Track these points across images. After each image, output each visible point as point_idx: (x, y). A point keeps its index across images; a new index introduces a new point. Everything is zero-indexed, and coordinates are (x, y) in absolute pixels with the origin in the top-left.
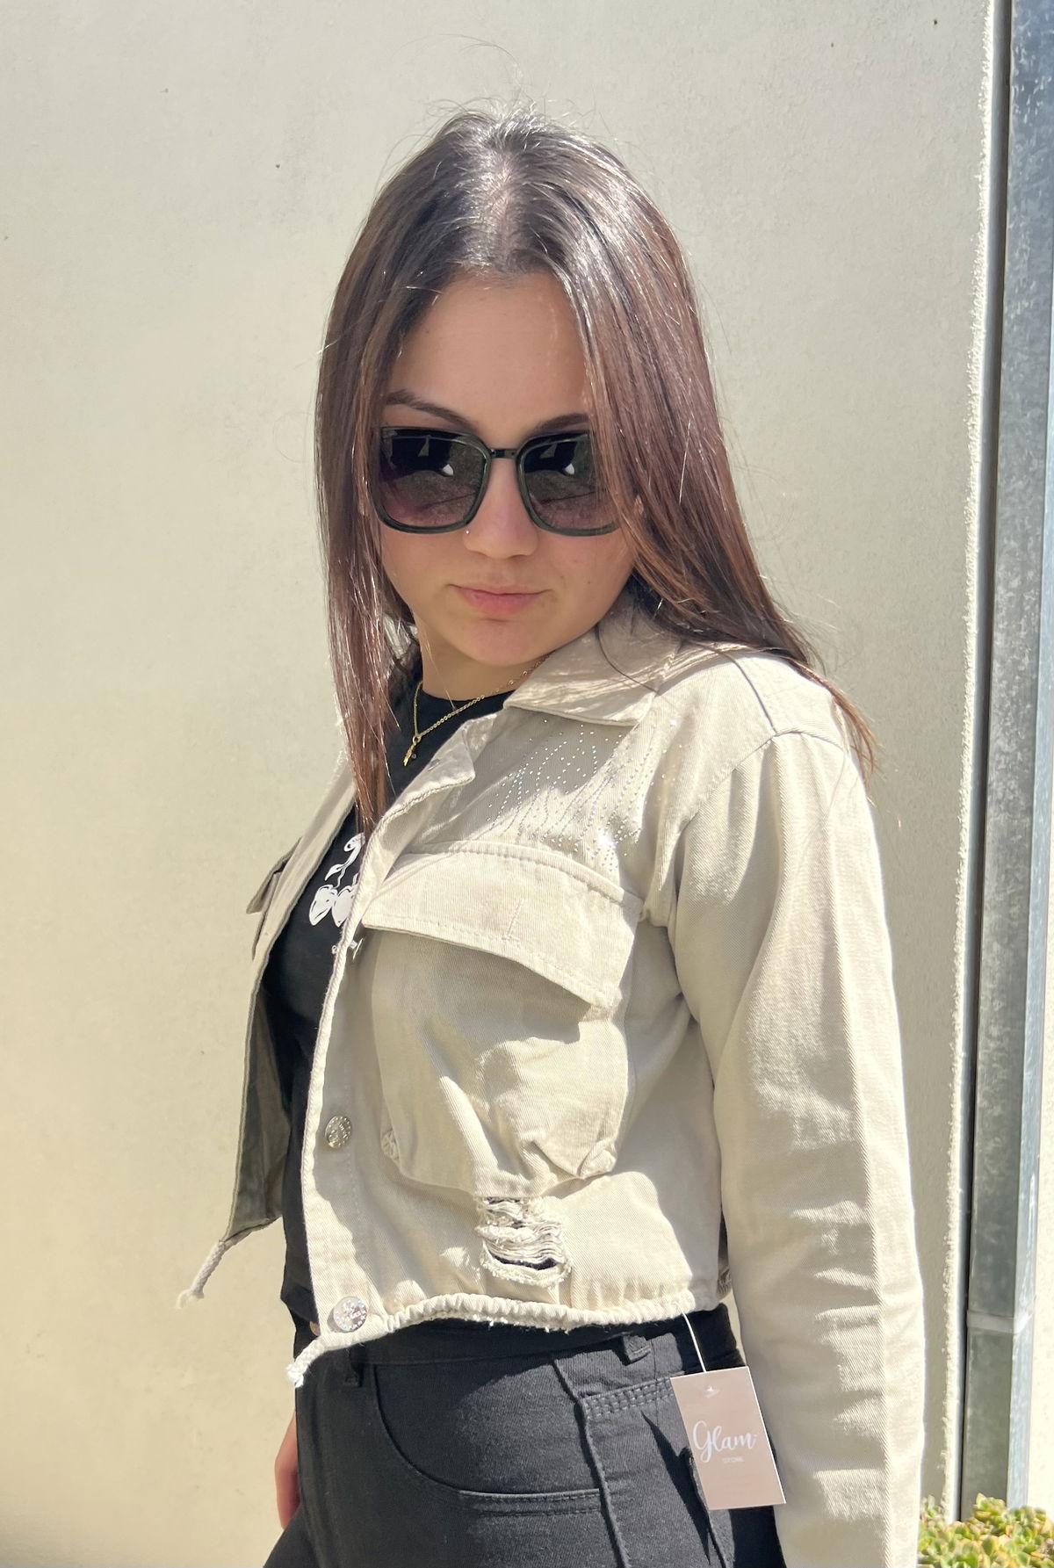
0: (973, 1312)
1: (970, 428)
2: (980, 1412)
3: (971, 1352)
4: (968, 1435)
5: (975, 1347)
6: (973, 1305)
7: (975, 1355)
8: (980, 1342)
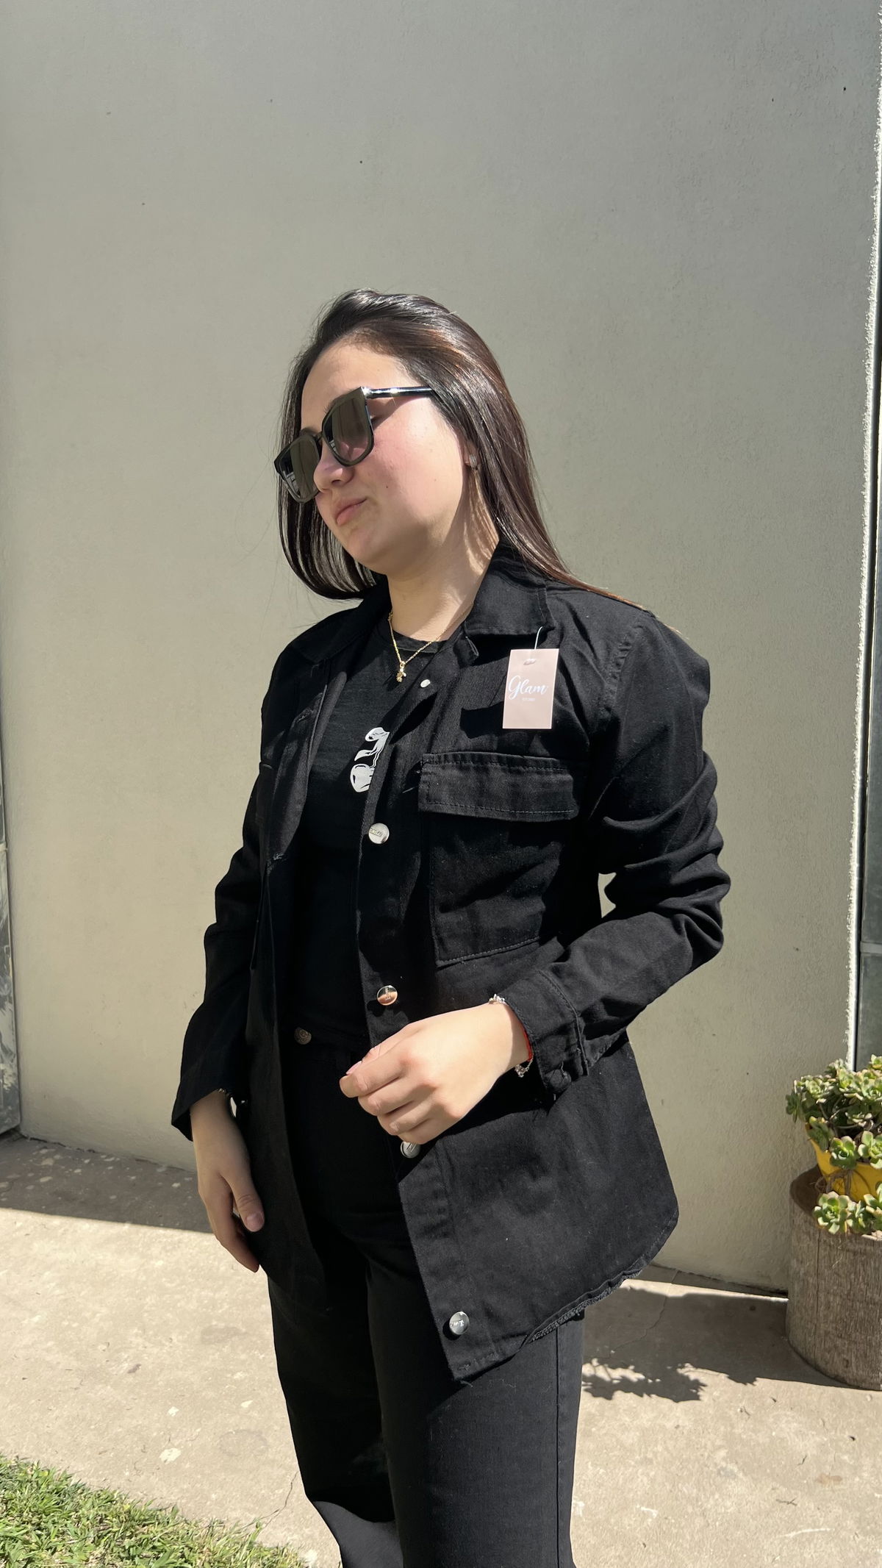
0: (864, 942)
1: (867, 366)
2: (868, 1005)
3: (863, 967)
4: (860, 1020)
5: (865, 964)
6: (864, 938)
7: (865, 970)
8: (869, 961)
